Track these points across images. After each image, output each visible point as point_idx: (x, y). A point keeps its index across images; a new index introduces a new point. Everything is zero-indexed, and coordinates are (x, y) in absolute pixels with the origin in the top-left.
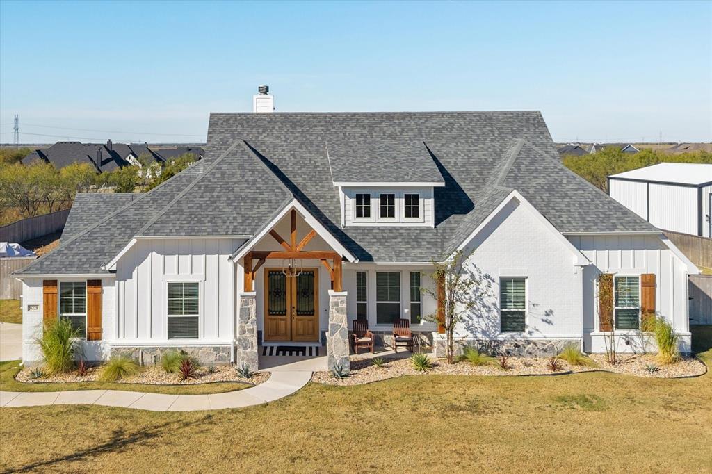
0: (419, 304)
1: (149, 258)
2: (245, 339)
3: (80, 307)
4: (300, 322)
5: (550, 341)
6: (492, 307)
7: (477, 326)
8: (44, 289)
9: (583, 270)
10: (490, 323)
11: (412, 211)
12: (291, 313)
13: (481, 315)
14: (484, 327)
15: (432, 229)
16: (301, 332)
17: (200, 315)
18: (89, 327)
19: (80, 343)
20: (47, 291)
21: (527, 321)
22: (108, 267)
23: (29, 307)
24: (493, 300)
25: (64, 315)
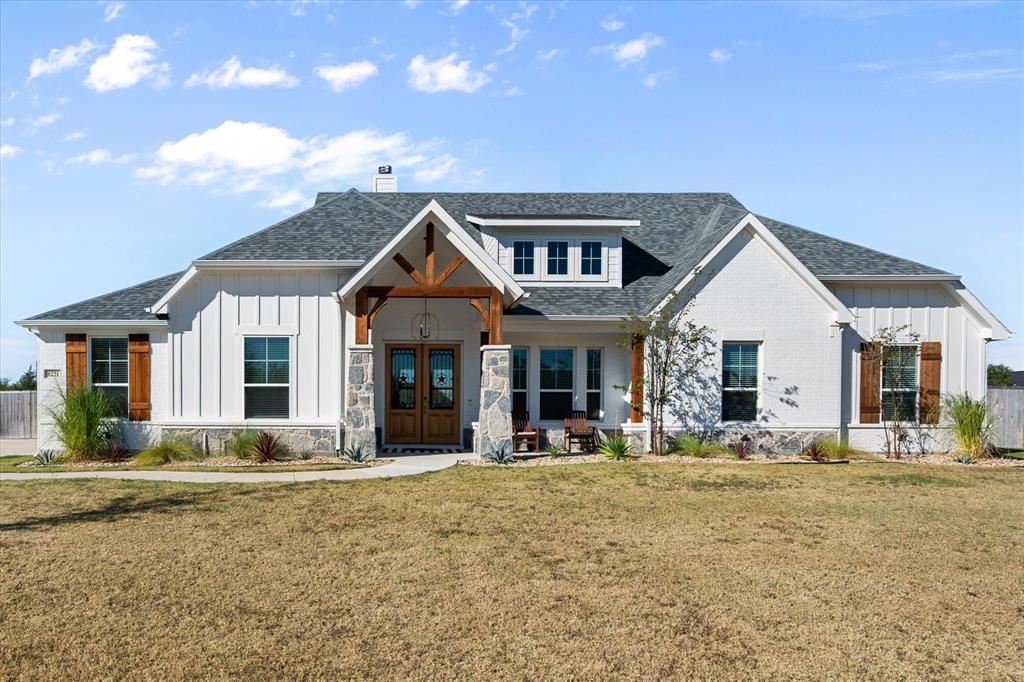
0: (599, 394)
1: (217, 299)
2: (356, 412)
3: (120, 373)
4: (434, 418)
5: (794, 433)
6: (710, 383)
7: (687, 410)
8: (67, 345)
9: (843, 332)
10: (707, 405)
11: (592, 266)
12: (422, 405)
13: (693, 392)
14: (697, 410)
15: (619, 290)
16: (435, 431)
17: (291, 385)
18: (132, 401)
19: (119, 425)
20: (72, 349)
21: (760, 404)
22: (155, 309)
23: (46, 373)
24: (711, 372)
25: (97, 385)
